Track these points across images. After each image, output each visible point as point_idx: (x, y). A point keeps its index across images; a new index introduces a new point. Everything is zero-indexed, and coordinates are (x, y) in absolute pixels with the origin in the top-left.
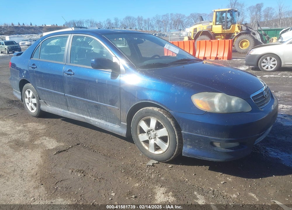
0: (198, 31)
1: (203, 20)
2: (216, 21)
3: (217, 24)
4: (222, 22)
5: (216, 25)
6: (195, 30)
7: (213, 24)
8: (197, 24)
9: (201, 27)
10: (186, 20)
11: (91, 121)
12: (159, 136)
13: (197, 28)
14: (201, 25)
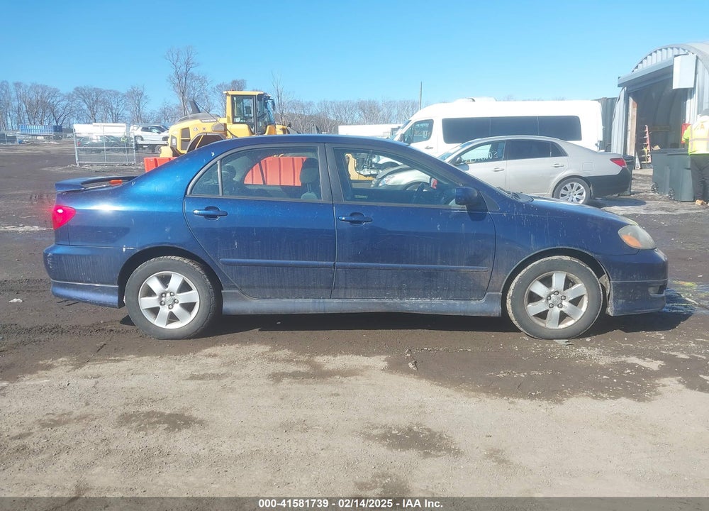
0: (193, 137)
1: (200, 112)
2: (234, 117)
3: (237, 121)
4: (246, 118)
5: (234, 123)
6: (185, 132)
7: (229, 121)
8: (187, 119)
9: (199, 127)
10: (64, 103)
11: (405, 305)
12: (571, 299)
13: (188, 128)
14: (197, 122)
